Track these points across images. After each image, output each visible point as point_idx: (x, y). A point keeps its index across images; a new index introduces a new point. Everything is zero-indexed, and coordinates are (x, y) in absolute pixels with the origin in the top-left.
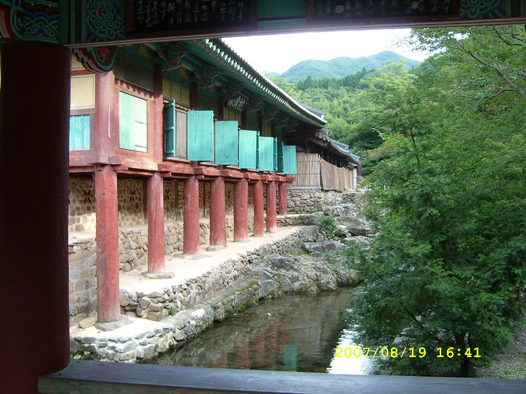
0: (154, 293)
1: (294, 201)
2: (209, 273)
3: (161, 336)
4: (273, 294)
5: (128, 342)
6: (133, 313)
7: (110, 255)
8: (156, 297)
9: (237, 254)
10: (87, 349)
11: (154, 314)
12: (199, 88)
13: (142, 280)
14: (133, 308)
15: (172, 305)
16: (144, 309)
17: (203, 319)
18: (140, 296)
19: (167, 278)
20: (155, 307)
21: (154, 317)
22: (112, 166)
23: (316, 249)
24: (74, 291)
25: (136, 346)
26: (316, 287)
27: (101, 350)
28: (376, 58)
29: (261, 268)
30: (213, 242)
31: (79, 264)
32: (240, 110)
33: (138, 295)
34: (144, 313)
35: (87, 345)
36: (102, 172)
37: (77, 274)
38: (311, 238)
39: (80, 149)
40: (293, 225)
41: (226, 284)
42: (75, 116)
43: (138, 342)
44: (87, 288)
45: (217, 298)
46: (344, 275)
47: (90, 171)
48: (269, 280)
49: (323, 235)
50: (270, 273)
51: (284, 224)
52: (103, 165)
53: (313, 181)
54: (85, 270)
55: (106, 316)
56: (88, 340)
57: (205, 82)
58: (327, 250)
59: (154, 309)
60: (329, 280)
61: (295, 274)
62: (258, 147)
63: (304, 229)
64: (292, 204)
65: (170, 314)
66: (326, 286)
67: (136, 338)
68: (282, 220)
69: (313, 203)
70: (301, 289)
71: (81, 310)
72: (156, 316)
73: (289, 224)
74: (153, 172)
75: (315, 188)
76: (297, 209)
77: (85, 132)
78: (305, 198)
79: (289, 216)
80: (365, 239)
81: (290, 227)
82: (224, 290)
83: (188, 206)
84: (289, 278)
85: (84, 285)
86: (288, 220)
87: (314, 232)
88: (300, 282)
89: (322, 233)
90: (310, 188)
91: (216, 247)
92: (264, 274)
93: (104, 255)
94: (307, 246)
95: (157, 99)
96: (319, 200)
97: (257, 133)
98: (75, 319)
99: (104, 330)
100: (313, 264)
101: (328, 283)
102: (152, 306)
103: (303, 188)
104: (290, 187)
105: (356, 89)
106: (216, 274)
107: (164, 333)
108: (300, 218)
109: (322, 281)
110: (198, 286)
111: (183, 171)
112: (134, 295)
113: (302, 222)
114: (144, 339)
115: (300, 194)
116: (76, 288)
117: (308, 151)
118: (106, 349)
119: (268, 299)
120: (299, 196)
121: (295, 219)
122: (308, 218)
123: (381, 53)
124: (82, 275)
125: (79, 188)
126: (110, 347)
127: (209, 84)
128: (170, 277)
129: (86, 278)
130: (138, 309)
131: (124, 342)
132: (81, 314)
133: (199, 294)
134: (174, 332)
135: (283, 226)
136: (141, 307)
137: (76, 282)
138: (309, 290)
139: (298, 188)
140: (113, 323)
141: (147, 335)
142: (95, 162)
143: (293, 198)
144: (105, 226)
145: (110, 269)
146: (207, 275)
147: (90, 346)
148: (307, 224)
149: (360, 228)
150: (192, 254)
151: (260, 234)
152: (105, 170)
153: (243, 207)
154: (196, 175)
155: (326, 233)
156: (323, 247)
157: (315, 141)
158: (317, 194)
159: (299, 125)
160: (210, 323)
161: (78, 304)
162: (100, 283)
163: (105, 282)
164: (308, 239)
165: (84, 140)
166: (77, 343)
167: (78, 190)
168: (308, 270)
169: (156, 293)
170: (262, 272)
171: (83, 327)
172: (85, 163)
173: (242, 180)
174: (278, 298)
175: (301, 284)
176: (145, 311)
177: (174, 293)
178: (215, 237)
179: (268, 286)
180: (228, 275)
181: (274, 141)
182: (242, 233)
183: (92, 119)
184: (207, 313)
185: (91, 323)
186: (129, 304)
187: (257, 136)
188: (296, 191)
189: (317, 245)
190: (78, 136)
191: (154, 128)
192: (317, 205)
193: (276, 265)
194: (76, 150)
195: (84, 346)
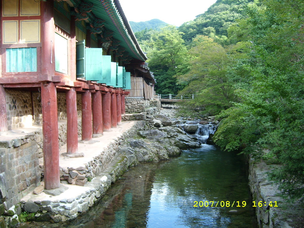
0: (80, 167)
1: (127, 106)
2: (104, 152)
3: (89, 196)
4: (135, 163)
5: (73, 202)
6: (65, 181)
7: (54, 144)
8: (82, 170)
9: (113, 139)
10: (45, 209)
11: (80, 182)
12: (91, 34)
13: (66, 159)
14: (66, 178)
15: (89, 174)
16: (73, 179)
17: (107, 182)
18: (70, 170)
19: (81, 157)
20: (81, 177)
21: (81, 183)
22: (54, 83)
23: (147, 134)
24: (28, 169)
25: (77, 204)
26: (158, 158)
27: (55, 209)
28: (149, 23)
29: (125, 147)
30: (95, 132)
31: (30, 151)
32: (107, 49)
33: (69, 169)
34: (74, 181)
35: (44, 206)
36: (47, 87)
37: (29, 158)
38: (142, 128)
39: (29, 71)
40: (130, 120)
41: (111, 159)
42: (25, 48)
43: (78, 201)
44: (35, 167)
45: (109, 168)
46: (171, 150)
47: (37, 86)
48: (132, 155)
49: (148, 126)
50: (132, 150)
51: (124, 120)
52: (48, 82)
53: (139, 93)
54: (34, 154)
55: (51, 185)
56: (44, 203)
57: (96, 30)
58: (153, 135)
59: (80, 178)
60: (163, 153)
61: (145, 150)
62: (117, 72)
63: (137, 122)
64: (126, 107)
65: (88, 180)
66: (163, 157)
67: (77, 199)
68: (123, 117)
69: (139, 107)
70: (150, 159)
71: (32, 182)
72: (82, 183)
73: (127, 120)
74: (71, 87)
75: (140, 98)
76: (129, 110)
77: (33, 60)
78: (134, 104)
79: (127, 115)
80: (172, 128)
81: (127, 121)
82: (110, 162)
83: (85, 109)
84: (142, 153)
85: (33, 165)
86: (126, 117)
87: (143, 124)
88: (149, 156)
89: (147, 125)
90: (137, 98)
91: (98, 135)
92: (129, 151)
93: (49, 143)
94: (141, 133)
95: (72, 39)
96: (142, 105)
97: (117, 64)
98: (30, 188)
99: (53, 195)
100: (152, 144)
101: (164, 155)
102: (79, 176)
103: (133, 98)
104: (127, 97)
105: (142, 40)
106: (107, 153)
107: (91, 194)
108: (134, 116)
109: (161, 154)
110: (100, 161)
111: (84, 87)
112: (66, 170)
113: (135, 118)
114: (81, 199)
115: (131, 101)
116: (29, 166)
117: (135, 76)
118: (58, 208)
119: (132, 166)
120: (131, 103)
121: (130, 116)
122: (138, 116)
123: (152, 20)
124: (32, 158)
125: (21, 98)
126: (61, 207)
127: (98, 31)
128: (83, 156)
129: (34, 160)
130: (70, 178)
131: (71, 202)
132: (32, 185)
133: (100, 166)
134: (95, 193)
135: (123, 121)
136: (71, 177)
137: (29, 163)
138: (154, 160)
139: (130, 98)
140: (57, 190)
141: (82, 196)
142: (44, 80)
143: (127, 104)
144: (50, 124)
145: (54, 153)
146: (103, 153)
147: (47, 207)
148: (138, 120)
149: (168, 121)
150: (88, 140)
151: (115, 126)
152: (50, 86)
153: (108, 109)
154: (90, 90)
155: (150, 125)
156: (151, 133)
157: (140, 70)
158: (142, 102)
159: (132, 60)
160: (110, 184)
161: (30, 178)
162: (47, 163)
163: (51, 162)
164: (140, 129)
165: (33, 65)
166: (37, 205)
167: (20, 99)
168: (150, 147)
169: (82, 167)
170: (127, 150)
171: (37, 193)
172: (34, 81)
173: (108, 93)
174: (137, 166)
175: (149, 157)
176: (74, 180)
177: (90, 166)
178: (96, 129)
179: (132, 159)
180: (111, 153)
181: (123, 69)
182: (108, 126)
183: (39, 50)
184: (108, 178)
185: (41, 190)
186: (63, 176)
187: (117, 65)
188: (128, 100)
189: (147, 132)
190: (28, 62)
191: (71, 58)
192: (142, 108)
193: (133, 146)
194: (26, 71)
195: (42, 207)
